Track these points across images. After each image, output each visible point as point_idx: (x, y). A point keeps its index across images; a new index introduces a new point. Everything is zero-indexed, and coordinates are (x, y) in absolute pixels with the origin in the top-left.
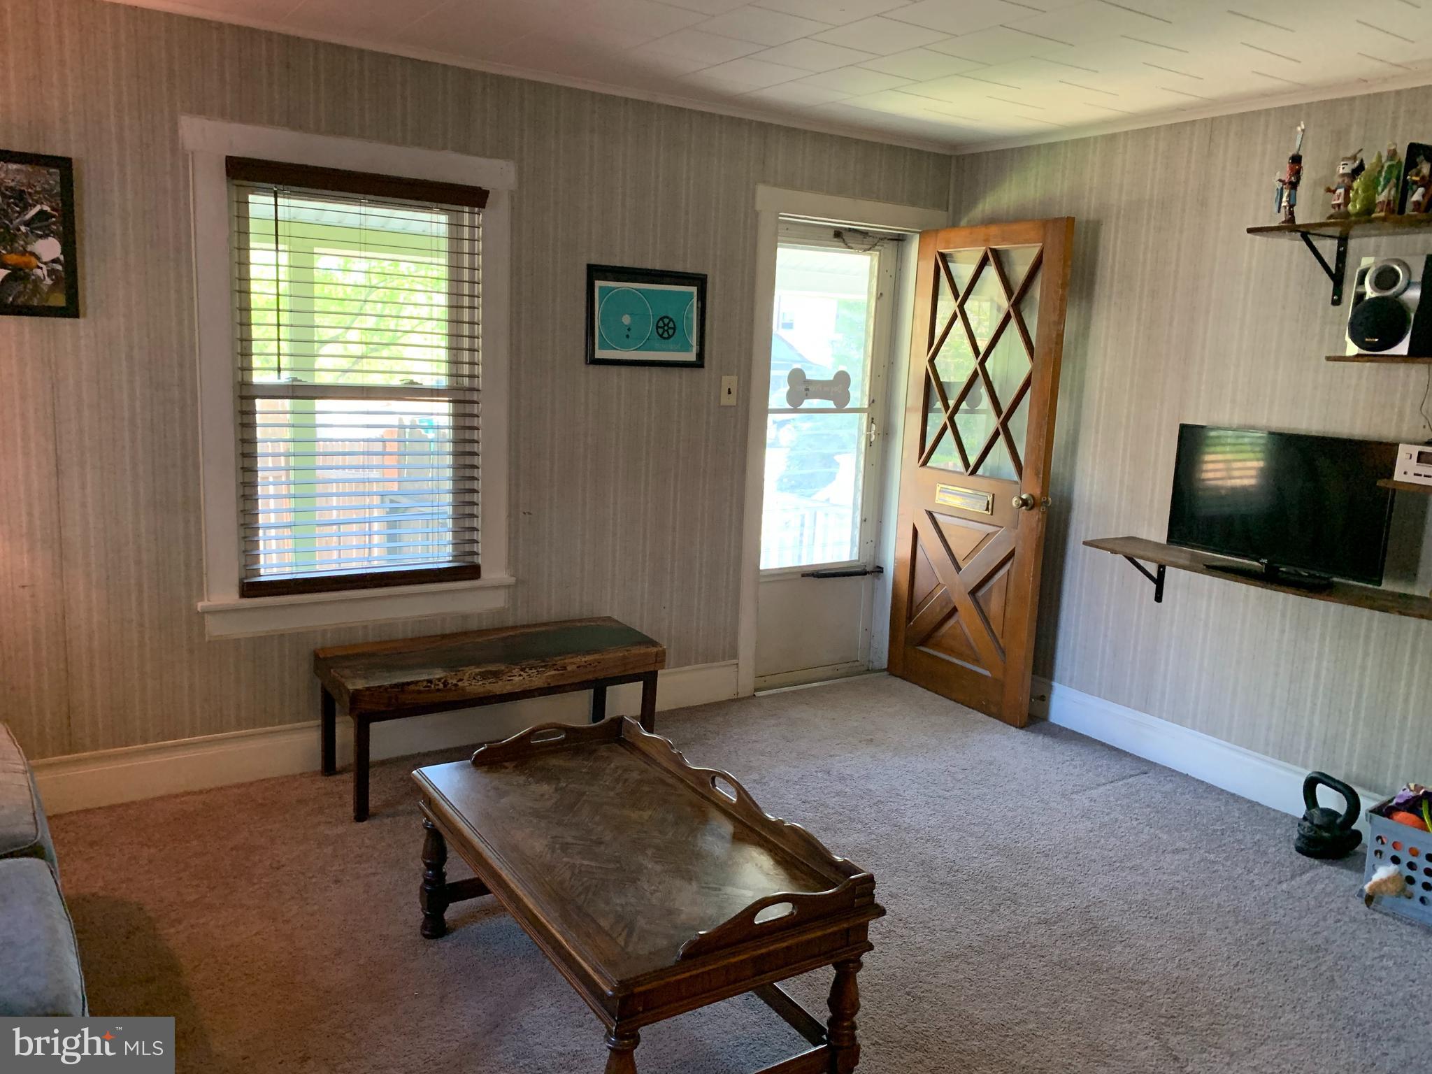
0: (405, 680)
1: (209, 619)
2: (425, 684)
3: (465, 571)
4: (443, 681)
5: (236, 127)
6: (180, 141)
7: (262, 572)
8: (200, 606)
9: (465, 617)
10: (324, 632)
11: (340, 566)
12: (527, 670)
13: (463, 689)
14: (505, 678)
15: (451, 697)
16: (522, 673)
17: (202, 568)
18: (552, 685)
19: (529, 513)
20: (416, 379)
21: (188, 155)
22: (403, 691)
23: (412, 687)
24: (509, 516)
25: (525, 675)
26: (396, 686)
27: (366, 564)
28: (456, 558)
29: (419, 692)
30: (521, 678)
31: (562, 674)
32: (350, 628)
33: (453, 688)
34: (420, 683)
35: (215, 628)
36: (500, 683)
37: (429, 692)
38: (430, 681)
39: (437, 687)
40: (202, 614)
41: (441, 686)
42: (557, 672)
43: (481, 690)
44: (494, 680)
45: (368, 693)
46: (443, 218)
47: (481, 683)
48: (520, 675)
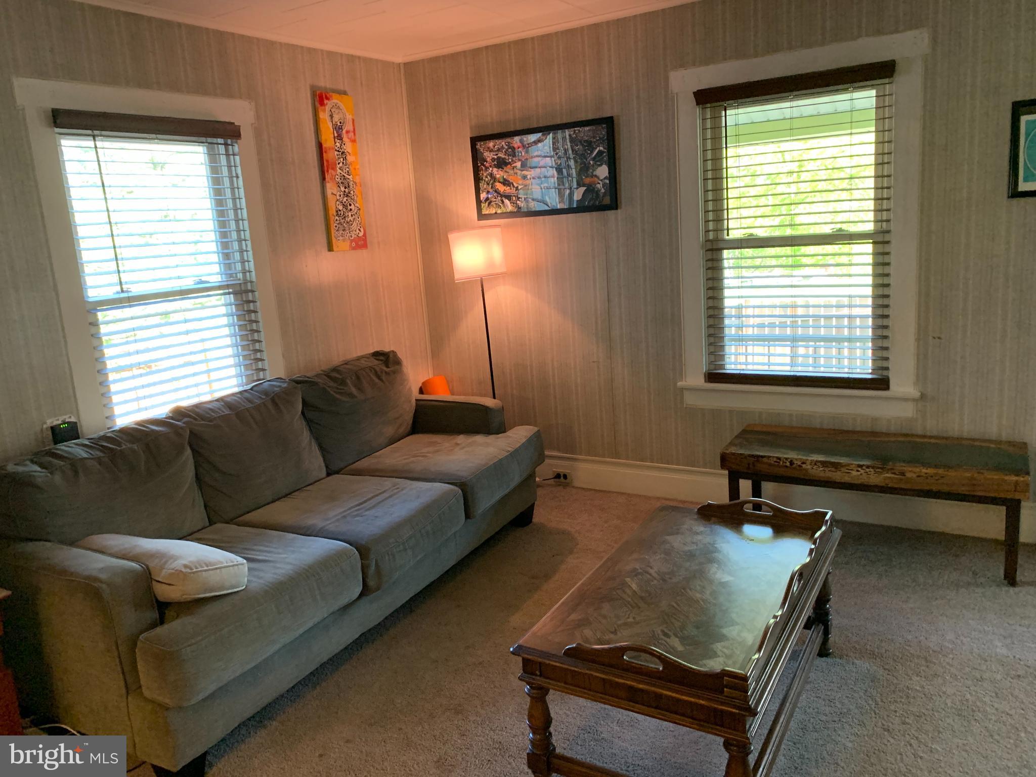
0: (761, 454)
1: (687, 394)
2: (775, 459)
3: (879, 383)
4: (789, 460)
5: (702, 69)
6: (670, 89)
7: (728, 366)
8: (680, 384)
9: (875, 420)
10: (761, 413)
11: (769, 367)
12: (864, 468)
13: (806, 470)
14: (843, 469)
15: (796, 474)
16: (860, 469)
17: (682, 361)
18: (889, 486)
19: (939, 338)
20: (845, 227)
21: (674, 96)
22: (758, 461)
23: (765, 460)
24: (918, 340)
25: (862, 471)
26: (753, 456)
27: (766, 368)
28: (874, 370)
29: (770, 465)
30: (859, 473)
31: (901, 480)
32: (779, 414)
33: (798, 468)
34: (771, 458)
35: (690, 400)
36: (839, 473)
37: (779, 466)
38: (779, 459)
39: (784, 464)
40: (682, 389)
41: (788, 464)
42: (893, 475)
43: (822, 474)
44: (833, 469)
45: (733, 457)
46: (873, 93)
47: (821, 469)
48: (858, 471)
